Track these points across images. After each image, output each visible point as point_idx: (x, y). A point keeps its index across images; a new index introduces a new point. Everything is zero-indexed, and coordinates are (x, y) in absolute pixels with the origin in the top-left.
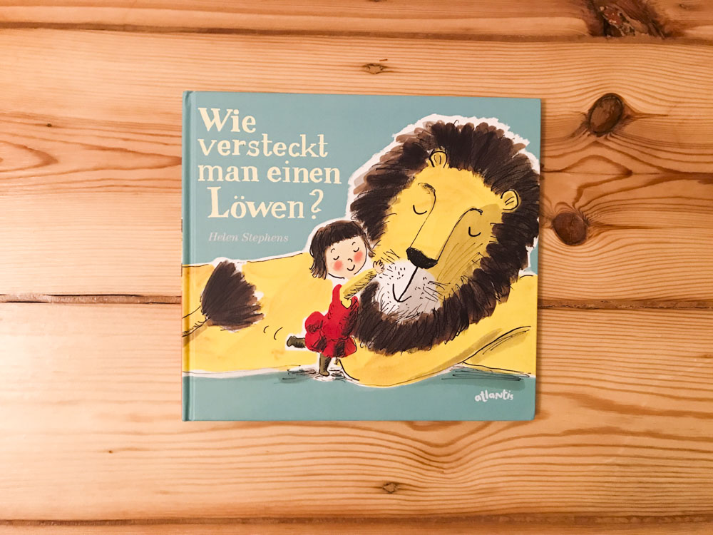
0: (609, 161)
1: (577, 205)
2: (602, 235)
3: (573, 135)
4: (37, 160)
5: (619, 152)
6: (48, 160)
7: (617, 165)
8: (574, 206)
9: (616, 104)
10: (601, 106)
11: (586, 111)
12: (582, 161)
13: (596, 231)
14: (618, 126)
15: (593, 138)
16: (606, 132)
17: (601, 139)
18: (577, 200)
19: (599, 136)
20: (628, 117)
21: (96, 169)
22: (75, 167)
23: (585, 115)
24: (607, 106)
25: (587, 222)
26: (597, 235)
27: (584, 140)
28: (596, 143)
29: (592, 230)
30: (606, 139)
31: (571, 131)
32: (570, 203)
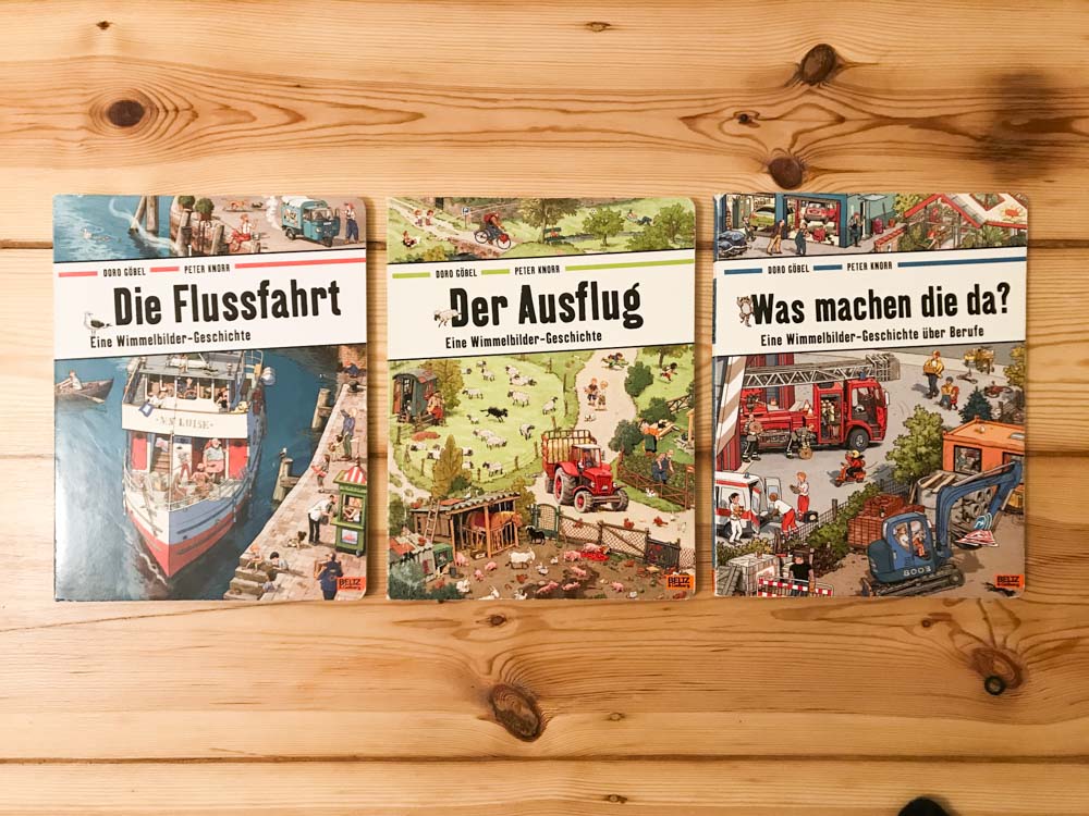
0: (823, 109)
1: (793, 151)
2: (817, 179)
3: (787, 85)
4: (286, 119)
5: (832, 99)
6: (298, 118)
7: (830, 112)
8: (789, 150)
9: (828, 55)
10: (814, 56)
11: (799, 62)
12: (796, 109)
13: (810, 176)
14: (830, 74)
15: (807, 87)
16: (819, 81)
17: (814, 88)
18: (792, 146)
19: (812, 85)
20: (840, 66)
21: (341, 125)
22: (320, 124)
23: (797, 64)
24: (821, 57)
25: (803, 167)
26: (813, 178)
27: (798, 89)
28: (809, 92)
29: (807, 175)
30: (819, 87)
31: (784, 82)
32: (785, 148)
